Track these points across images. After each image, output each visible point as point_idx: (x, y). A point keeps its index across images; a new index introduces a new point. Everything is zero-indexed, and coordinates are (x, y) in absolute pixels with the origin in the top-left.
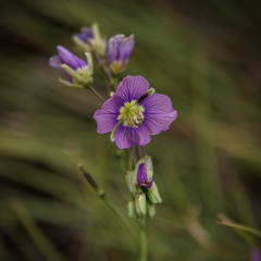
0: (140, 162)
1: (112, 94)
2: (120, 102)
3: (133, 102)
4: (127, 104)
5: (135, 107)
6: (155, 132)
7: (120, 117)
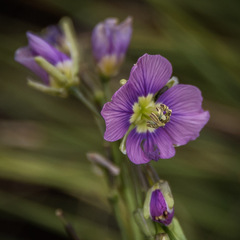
0: (153, 189)
1: (123, 82)
2: (133, 96)
3: (150, 96)
4: (141, 99)
5: (152, 105)
6: (180, 142)
7: (132, 119)
